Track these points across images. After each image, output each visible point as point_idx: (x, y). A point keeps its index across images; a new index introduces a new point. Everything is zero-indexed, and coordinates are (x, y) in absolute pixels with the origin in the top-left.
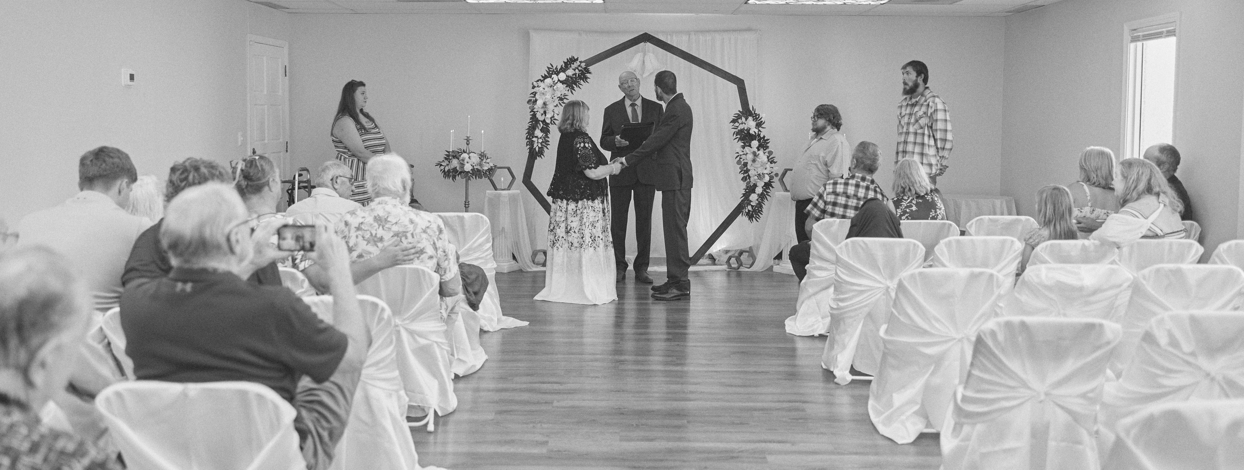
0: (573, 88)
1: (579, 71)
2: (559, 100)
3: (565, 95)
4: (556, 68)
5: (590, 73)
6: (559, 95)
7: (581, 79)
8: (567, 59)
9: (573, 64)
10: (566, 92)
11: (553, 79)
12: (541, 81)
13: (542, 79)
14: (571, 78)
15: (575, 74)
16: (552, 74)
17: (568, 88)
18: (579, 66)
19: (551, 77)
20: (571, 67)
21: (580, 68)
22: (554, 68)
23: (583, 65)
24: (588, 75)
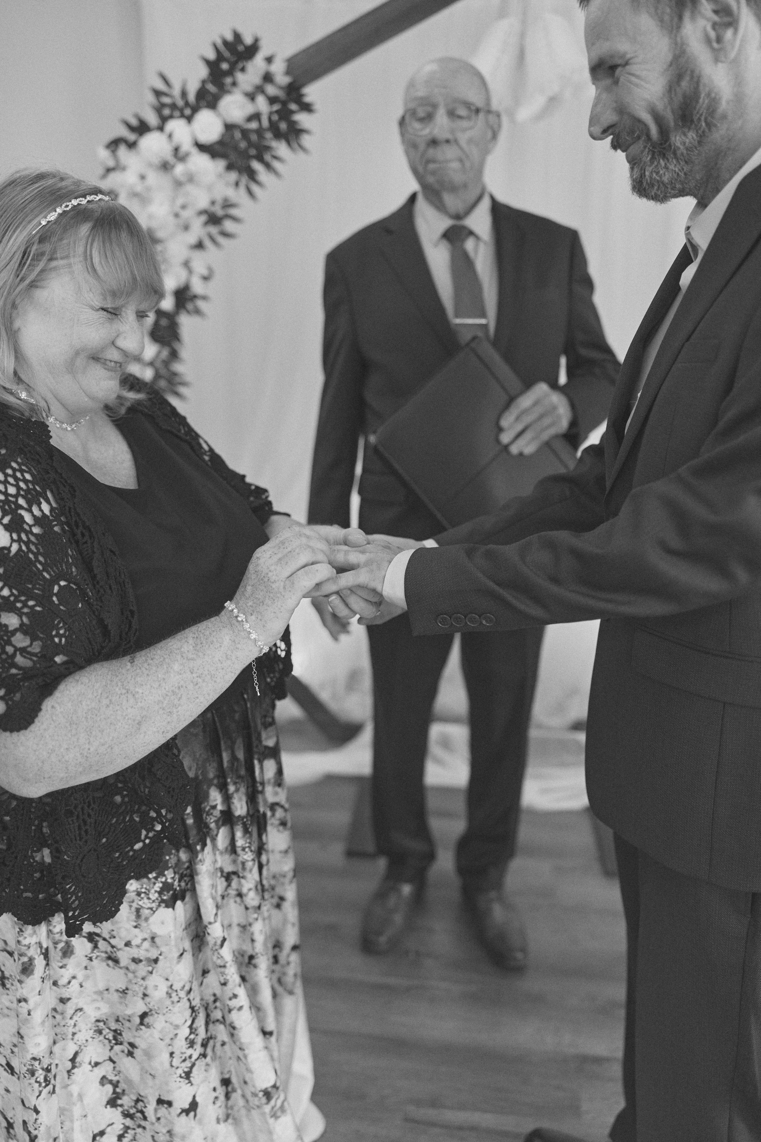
0: (252, 175)
1: (272, 100)
2: (206, 223)
3: (227, 204)
4: (184, 94)
5: (307, 108)
6: (203, 203)
7: (278, 135)
8: (215, 46)
9: (243, 70)
10: (231, 193)
11: (170, 136)
12: (132, 145)
13: (131, 137)
14: (245, 133)
15: (256, 116)
16: (171, 117)
17: (233, 176)
18: (268, 78)
19: (161, 129)
20: (234, 84)
21: (271, 90)
22: (176, 92)
23: (278, 68)
24: (302, 118)
